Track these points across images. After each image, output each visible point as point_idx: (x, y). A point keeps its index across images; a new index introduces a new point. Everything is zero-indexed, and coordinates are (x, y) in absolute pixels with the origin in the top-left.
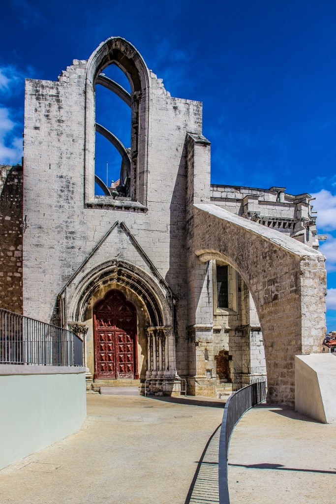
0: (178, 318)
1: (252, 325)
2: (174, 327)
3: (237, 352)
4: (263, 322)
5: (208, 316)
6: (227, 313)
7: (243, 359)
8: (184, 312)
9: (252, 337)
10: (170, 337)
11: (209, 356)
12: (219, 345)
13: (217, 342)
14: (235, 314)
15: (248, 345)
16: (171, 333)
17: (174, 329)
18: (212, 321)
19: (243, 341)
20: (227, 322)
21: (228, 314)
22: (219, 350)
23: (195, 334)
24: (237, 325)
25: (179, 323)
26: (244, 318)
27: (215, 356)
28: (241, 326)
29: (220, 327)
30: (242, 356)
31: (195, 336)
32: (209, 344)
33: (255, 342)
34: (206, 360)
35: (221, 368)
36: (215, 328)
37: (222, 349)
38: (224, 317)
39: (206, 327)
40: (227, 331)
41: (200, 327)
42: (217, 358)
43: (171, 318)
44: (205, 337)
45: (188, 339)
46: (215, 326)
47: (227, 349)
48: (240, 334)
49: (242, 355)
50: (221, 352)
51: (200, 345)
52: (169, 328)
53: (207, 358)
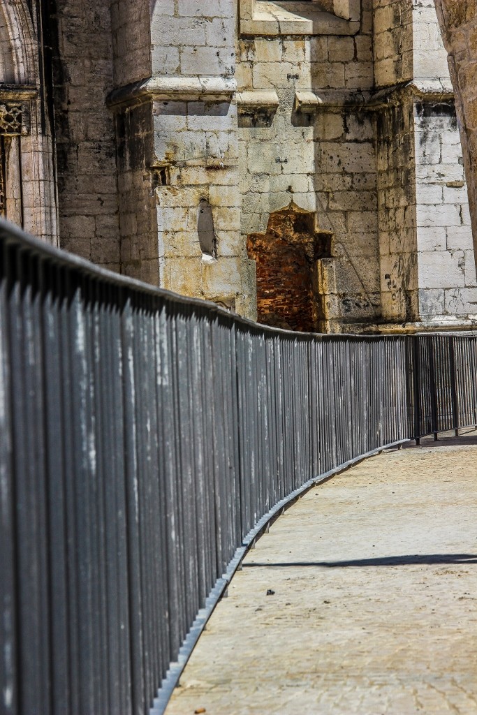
0: (66, 48)
1: (423, 84)
2: (49, 91)
3: (356, 219)
4: (460, 44)
5: (211, 34)
6: (307, 25)
7: (383, 250)
8: (97, 17)
9: (423, 140)
10: (32, 139)
11: (221, 235)
12: (266, 186)
13: (256, 168)
14: (343, 28)
15: (406, 184)
16: (36, 118)
17: (50, 101)
18: (230, 61)
19: (383, 165)
20: (305, 71)
21: (310, 30)
22: (267, 208)
23: (149, 125)
24: (352, 85)
25: (73, 71)
26: (385, 48)
27: (252, 238)
28: (374, 89)
29: (271, 97)
30: (377, 239)
31: (150, 138)
32: (220, 177)
33: (438, 169)
34: (206, 251)
35: (280, 297)
36: (246, 97)
37: (285, 205)
38: (290, 44)
39: (203, 92)
40: (304, 116)
41: (176, 92)
42: (259, 249)
43: (33, 46)
44: (199, 139)
45: (120, 153)
46: (246, 88)
47: (307, 201)
48: (368, 130)
49: (377, 232)
50: (278, 218)
51: (174, 181)
52: (25, 95)
53: (209, 243)
